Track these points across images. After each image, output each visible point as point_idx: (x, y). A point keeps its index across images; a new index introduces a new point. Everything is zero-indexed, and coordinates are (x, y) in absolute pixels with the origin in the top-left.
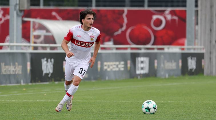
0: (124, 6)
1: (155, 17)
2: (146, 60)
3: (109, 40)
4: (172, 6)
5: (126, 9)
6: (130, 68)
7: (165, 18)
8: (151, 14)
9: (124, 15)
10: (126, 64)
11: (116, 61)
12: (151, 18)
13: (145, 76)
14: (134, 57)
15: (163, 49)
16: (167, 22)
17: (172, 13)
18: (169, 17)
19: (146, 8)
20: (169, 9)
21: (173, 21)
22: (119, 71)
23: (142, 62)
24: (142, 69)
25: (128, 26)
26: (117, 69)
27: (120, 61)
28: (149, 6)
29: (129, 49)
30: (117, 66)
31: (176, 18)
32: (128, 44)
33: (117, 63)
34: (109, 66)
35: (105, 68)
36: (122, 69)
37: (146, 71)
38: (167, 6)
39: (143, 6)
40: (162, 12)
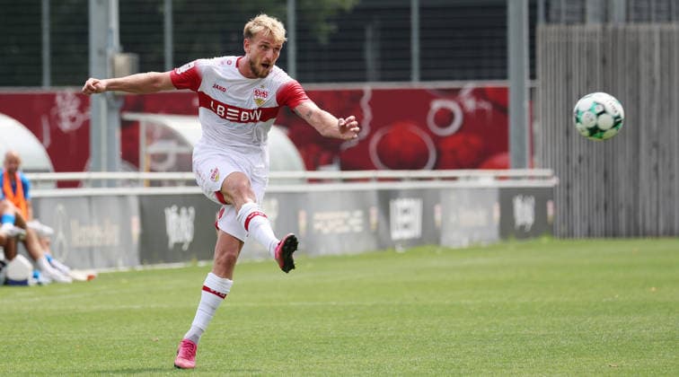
0: (364, 80)
1: (437, 105)
2: (415, 205)
3: (329, 162)
4: (479, 78)
5: (368, 87)
6: (378, 224)
7: (461, 106)
8: (428, 96)
9: (365, 102)
10: (367, 216)
11: (343, 209)
12: (428, 108)
13: (414, 243)
14: (386, 199)
15: (454, 179)
16: (466, 115)
17: (478, 94)
18: (471, 104)
19: (416, 84)
20: (470, 85)
21: (480, 112)
22: (352, 234)
23: (405, 211)
24: (406, 226)
25: (374, 127)
26: (346, 229)
27: (351, 210)
28: (423, 79)
29: (372, 181)
30: (346, 222)
31: (486, 106)
32: (370, 167)
33: (346, 215)
34: (326, 222)
35: (317, 226)
36: (358, 229)
37: (415, 231)
38: (465, 78)
39: (408, 79)
40: (453, 94)
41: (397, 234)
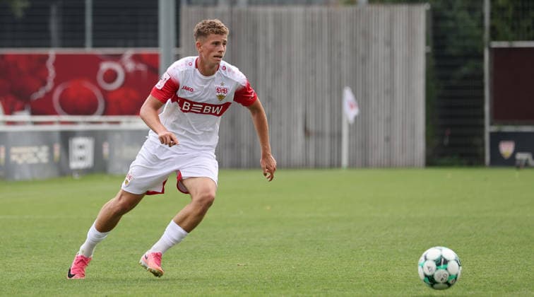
0: (49, 46)
1: (105, 66)
2: (88, 143)
3: (22, 109)
4: (136, 46)
5: (52, 52)
6: (60, 157)
7: (123, 67)
8: (97, 60)
9: (50, 64)
10: (51, 151)
11: (33, 144)
12: (98, 68)
13: (87, 172)
14: (66, 137)
15: (117, 123)
16: (127, 75)
17: (136, 58)
18: (131, 66)
19: (89, 50)
20: (129, 52)
21: (137, 72)
22: (40, 164)
23: (81, 147)
24: (81, 159)
25: (57, 82)
26: (35, 161)
27: (39, 146)
28: (95, 46)
29: (56, 123)
30: (35, 155)
31: (142, 67)
32: (53, 113)
33: (35, 149)
34: (20, 155)
35: (14, 158)
36: (45, 160)
37: (88, 163)
38: (126, 46)
39: (82, 46)
40: (117, 58)
41: (74, 165)
